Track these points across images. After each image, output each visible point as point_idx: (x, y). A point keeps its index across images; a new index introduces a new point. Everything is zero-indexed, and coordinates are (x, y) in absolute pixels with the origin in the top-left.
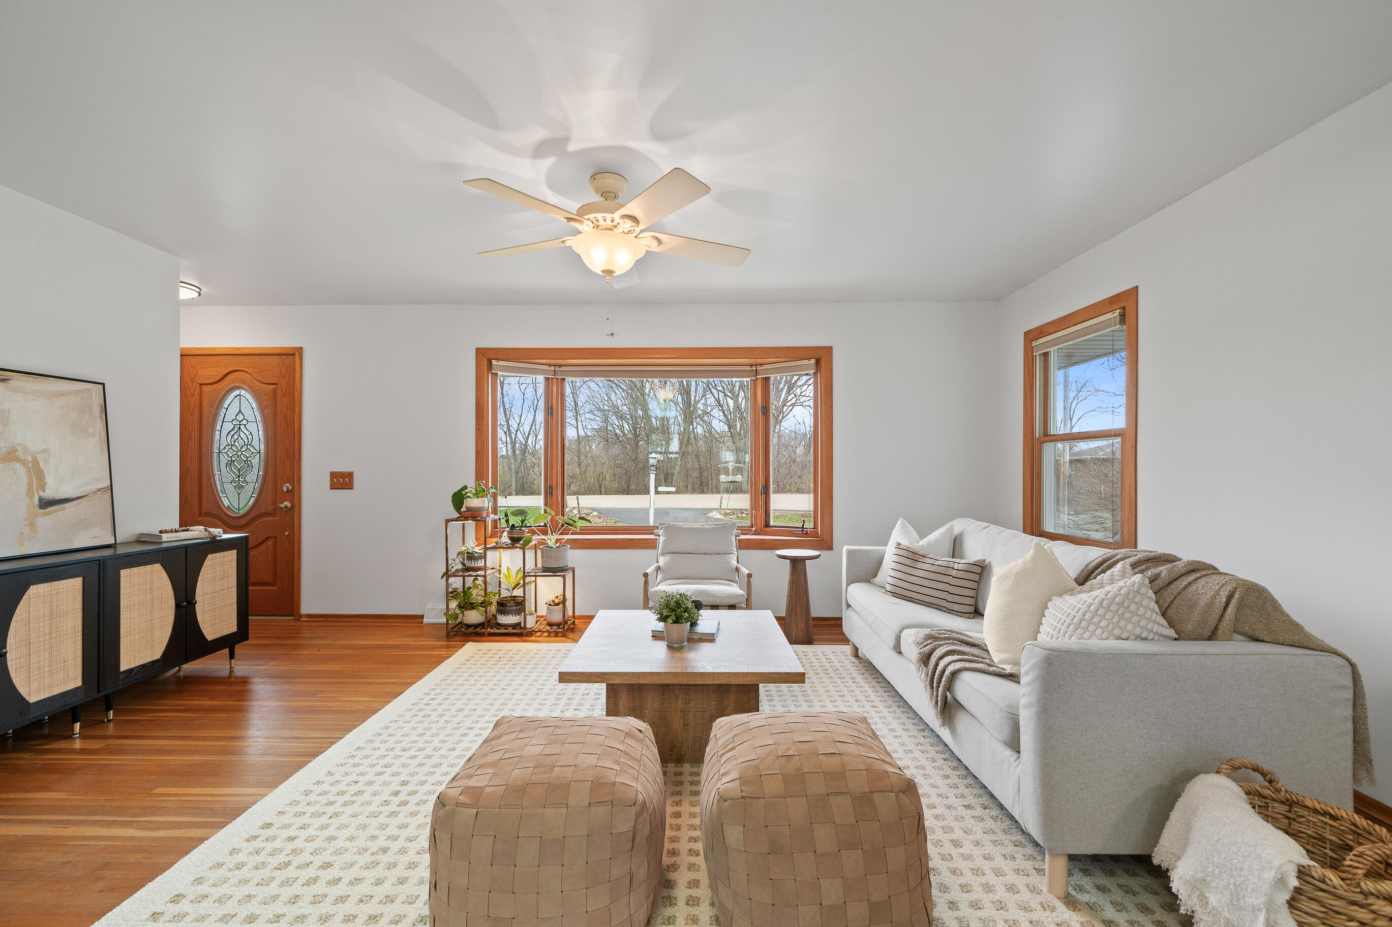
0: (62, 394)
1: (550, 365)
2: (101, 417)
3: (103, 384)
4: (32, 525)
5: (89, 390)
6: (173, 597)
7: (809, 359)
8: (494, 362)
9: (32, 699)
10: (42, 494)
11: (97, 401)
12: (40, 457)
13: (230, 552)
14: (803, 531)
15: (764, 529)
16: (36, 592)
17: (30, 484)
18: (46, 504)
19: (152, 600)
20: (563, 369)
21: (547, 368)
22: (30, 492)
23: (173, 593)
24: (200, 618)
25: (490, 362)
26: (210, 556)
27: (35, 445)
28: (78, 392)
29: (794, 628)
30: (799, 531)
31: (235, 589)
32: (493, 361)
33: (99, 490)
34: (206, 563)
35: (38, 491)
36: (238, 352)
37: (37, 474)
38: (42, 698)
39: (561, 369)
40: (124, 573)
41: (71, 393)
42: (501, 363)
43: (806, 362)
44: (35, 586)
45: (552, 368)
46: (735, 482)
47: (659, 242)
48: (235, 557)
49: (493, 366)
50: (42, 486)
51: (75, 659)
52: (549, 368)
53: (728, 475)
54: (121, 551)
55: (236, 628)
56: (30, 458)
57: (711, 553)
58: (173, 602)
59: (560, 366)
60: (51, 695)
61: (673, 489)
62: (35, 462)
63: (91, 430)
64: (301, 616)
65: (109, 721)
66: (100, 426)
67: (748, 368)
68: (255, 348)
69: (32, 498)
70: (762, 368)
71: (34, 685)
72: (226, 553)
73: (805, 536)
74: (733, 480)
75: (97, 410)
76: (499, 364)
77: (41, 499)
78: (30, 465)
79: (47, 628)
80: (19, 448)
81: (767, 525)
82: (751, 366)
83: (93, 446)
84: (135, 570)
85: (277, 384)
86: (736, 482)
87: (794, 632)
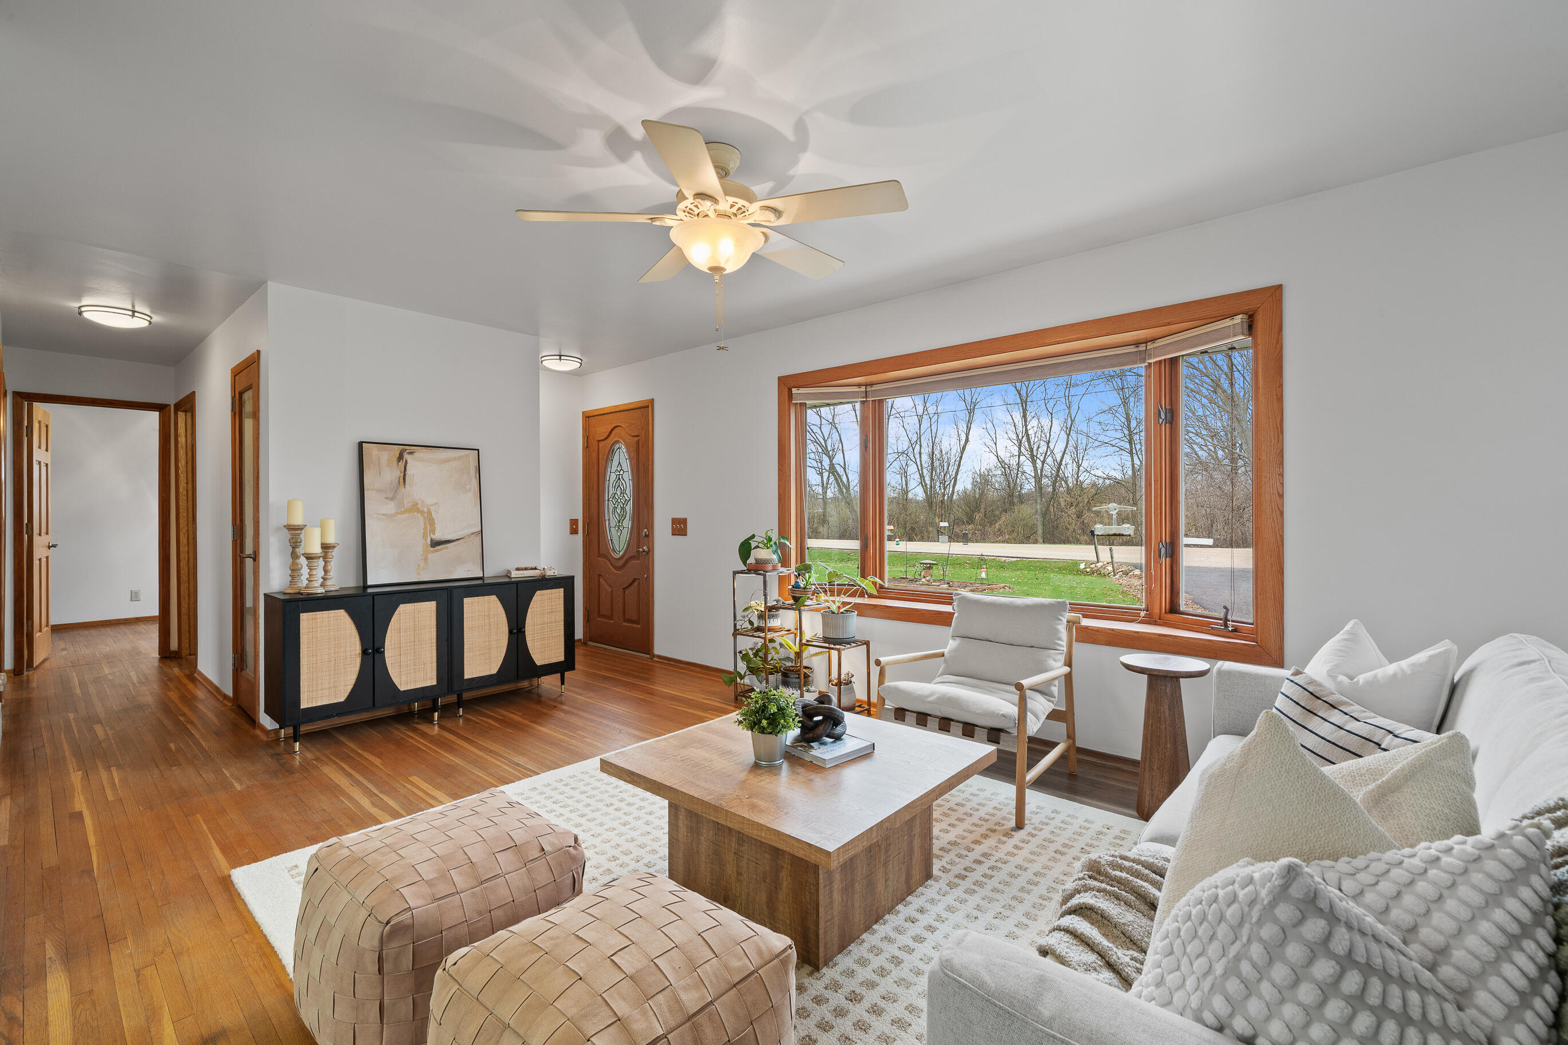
0: (448, 461)
1: (859, 385)
2: (476, 476)
3: (478, 450)
4: (426, 559)
5: (467, 456)
6: (507, 624)
7: (1232, 316)
8: (794, 391)
9: (402, 688)
10: (433, 537)
11: (473, 464)
12: (432, 508)
13: (557, 590)
14: (1226, 626)
15: (1166, 615)
16: (404, 610)
17: (425, 529)
18: (435, 544)
19: (490, 625)
20: (875, 388)
21: (855, 389)
22: (425, 536)
23: (506, 621)
24: (529, 645)
25: (790, 390)
26: (538, 592)
27: (429, 501)
28: (459, 458)
29: (1148, 792)
30: (1217, 624)
31: (563, 623)
32: (793, 389)
33: (473, 534)
34: (535, 598)
35: (430, 534)
36: (617, 410)
37: (430, 521)
38: (409, 689)
39: (873, 389)
40: (466, 600)
41: (455, 459)
42: (802, 391)
43: (1228, 323)
44: (403, 605)
45: (863, 389)
46: (1120, 535)
47: (777, 212)
48: (562, 594)
49: (794, 396)
50: (433, 531)
51: (432, 663)
52: (858, 390)
53: (1110, 524)
54: (486, 581)
55: (563, 657)
56: (426, 510)
57: (1020, 644)
58: (507, 628)
59: (872, 385)
60: (415, 687)
61: (1210, 542)
62: (429, 512)
63: (468, 487)
64: (654, 656)
65: (460, 716)
66: (474, 483)
67: (1132, 349)
68: (626, 404)
69: (426, 540)
70: (1155, 345)
71: (404, 678)
72: (554, 591)
73: (1232, 634)
74: (1118, 533)
75: (473, 471)
76: (800, 392)
77: (432, 540)
78: (426, 515)
79: (412, 638)
80: (419, 502)
81: (1173, 608)
82: (1137, 344)
83: (470, 498)
84: (476, 599)
85: (638, 436)
86: (1123, 535)
87: (1147, 799)
